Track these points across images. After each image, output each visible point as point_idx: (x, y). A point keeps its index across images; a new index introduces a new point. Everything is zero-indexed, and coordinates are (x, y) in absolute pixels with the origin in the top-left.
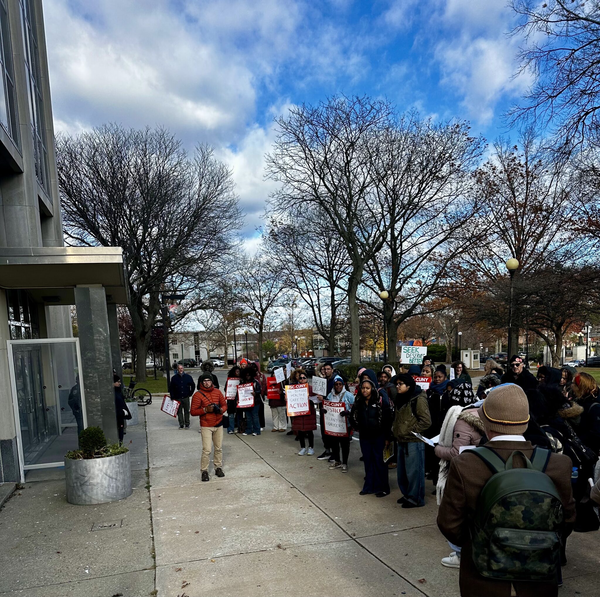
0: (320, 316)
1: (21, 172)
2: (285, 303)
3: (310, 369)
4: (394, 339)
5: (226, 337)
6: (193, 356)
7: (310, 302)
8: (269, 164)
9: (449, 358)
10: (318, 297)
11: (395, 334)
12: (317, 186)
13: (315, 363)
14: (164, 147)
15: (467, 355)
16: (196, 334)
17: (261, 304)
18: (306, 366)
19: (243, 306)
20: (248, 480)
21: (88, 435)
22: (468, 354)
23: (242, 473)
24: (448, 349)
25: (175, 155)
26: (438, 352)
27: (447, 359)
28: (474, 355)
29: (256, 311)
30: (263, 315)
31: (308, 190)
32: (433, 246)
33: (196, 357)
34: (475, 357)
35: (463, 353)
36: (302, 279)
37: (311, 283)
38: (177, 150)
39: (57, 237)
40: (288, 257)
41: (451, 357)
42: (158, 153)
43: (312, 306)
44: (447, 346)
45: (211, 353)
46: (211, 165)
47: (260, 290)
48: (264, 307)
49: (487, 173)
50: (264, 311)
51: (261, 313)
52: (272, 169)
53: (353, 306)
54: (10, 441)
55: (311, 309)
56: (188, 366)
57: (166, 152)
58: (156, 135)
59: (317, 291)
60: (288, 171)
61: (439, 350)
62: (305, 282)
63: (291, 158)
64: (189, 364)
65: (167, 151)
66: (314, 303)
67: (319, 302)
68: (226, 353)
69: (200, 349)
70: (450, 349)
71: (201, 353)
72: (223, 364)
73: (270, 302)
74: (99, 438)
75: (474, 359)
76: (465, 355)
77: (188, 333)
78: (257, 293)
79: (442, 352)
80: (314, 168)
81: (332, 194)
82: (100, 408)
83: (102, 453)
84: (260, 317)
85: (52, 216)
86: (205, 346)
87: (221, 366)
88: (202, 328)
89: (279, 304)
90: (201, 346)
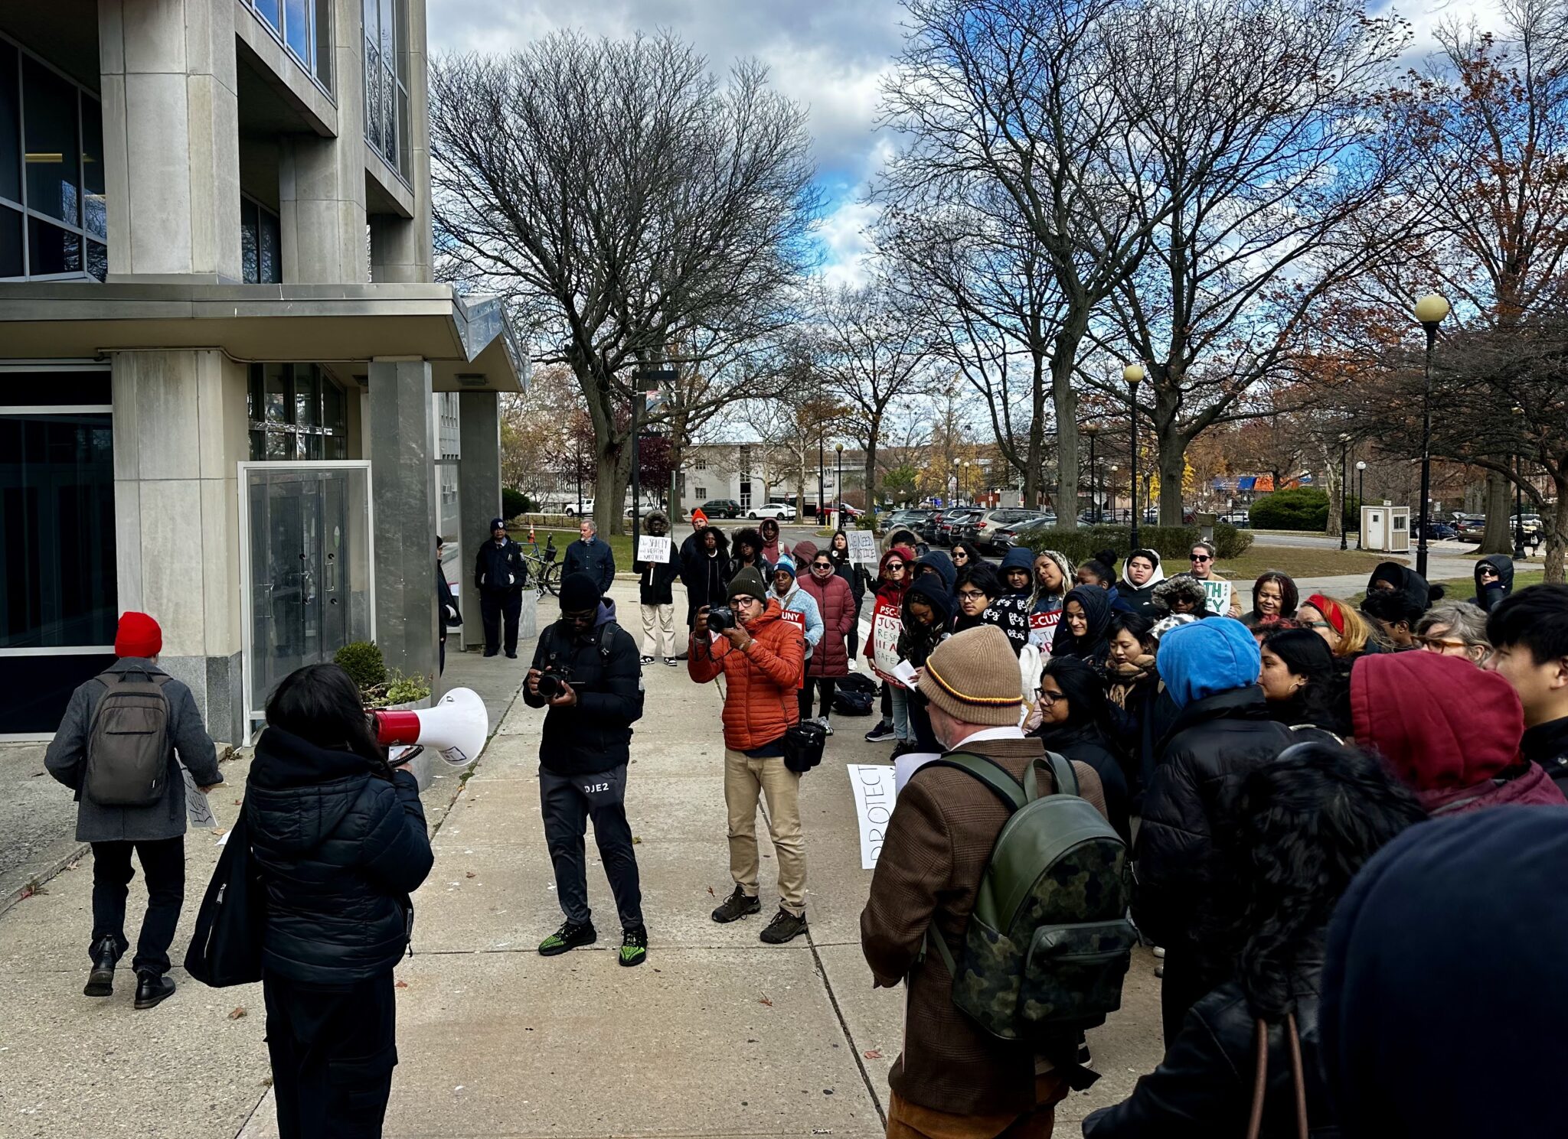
0: (1007, 416)
1: (329, 138)
2: (931, 385)
3: (967, 534)
4: (1174, 473)
5: (802, 455)
6: (736, 496)
7: (982, 383)
8: (887, 96)
9: (1334, 524)
10: (1004, 374)
11: (1179, 462)
12: (991, 138)
13: (979, 520)
14: (670, 71)
15: (1376, 518)
16: (745, 449)
17: (875, 389)
18: (960, 526)
19: (838, 391)
20: (673, 780)
21: (348, 659)
22: (1381, 515)
23: (670, 763)
24: (1331, 501)
25: (692, 86)
26: (1308, 506)
27: (1329, 526)
28: (1396, 519)
29: (864, 405)
30: (879, 412)
31: (969, 148)
32: (1275, 262)
33: (742, 496)
34: (1399, 523)
35: (1368, 513)
36: (967, 335)
37: (989, 343)
38: (697, 76)
39: (418, 258)
40: (939, 289)
41: (1339, 522)
42: (659, 84)
43: (989, 395)
44: (1329, 494)
45: (772, 489)
46: (762, 102)
47: (874, 359)
48: (881, 395)
49: (1410, 94)
50: (881, 403)
51: (874, 408)
52: (893, 106)
53: (1063, 396)
54: (224, 661)
55: (986, 399)
56: (722, 516)
57: (674, 80)
58: (654, 49)
59: (1000, 361)
60: (928, 109)
61: (1313, 502)
62: (973, 340)
63: (934, 82)
64: (724, 511)
65: (678, 79)
66: (994, 389)
67: (1005, 386)
68: (801, 490)
69: (752, 480)
70: (1337, 500)
71: (752, 488)
72: (794, 514)
73: (894, 384)
74: (370, 666)
75: (1396, 527)
76: (1372, 519)
77: (727, 446)
78: (867, 363)
79: (1318, 507)
80: (985, 101)
81: (1023, 154)
82: (402, 604)
83: (372, 697)
84: (871, 417)
85: (412, 218)
86: (760, 475)
87: (791, 518)
88: (754, 437)
89: (917, 390)
90: (753, 473)
